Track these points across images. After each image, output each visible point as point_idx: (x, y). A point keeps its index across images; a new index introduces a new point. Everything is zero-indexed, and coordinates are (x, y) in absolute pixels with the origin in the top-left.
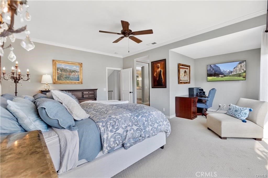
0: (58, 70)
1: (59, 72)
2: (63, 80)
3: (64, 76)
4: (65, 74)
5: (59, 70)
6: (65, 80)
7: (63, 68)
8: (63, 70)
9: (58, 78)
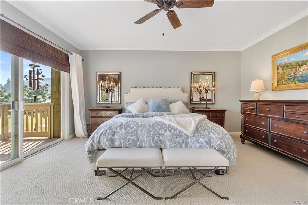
0: (278, 69)
1: (280, 71)
2: (285, 84)
3: (288, 77)
4: (288, 72)
5: (280, 68)
6: (289, 84)
7: (285, 63)
8: (285, 66)
9: (278, 82)
